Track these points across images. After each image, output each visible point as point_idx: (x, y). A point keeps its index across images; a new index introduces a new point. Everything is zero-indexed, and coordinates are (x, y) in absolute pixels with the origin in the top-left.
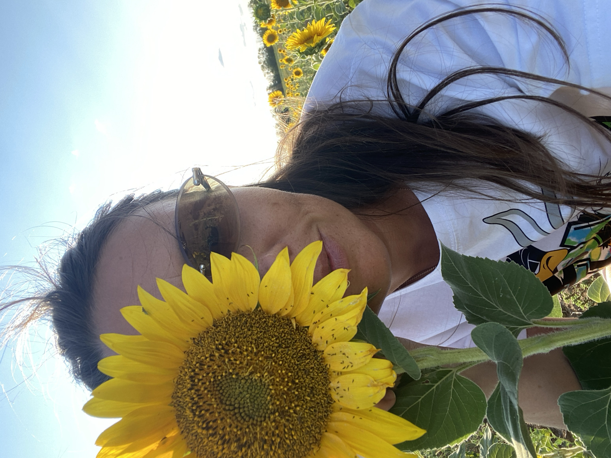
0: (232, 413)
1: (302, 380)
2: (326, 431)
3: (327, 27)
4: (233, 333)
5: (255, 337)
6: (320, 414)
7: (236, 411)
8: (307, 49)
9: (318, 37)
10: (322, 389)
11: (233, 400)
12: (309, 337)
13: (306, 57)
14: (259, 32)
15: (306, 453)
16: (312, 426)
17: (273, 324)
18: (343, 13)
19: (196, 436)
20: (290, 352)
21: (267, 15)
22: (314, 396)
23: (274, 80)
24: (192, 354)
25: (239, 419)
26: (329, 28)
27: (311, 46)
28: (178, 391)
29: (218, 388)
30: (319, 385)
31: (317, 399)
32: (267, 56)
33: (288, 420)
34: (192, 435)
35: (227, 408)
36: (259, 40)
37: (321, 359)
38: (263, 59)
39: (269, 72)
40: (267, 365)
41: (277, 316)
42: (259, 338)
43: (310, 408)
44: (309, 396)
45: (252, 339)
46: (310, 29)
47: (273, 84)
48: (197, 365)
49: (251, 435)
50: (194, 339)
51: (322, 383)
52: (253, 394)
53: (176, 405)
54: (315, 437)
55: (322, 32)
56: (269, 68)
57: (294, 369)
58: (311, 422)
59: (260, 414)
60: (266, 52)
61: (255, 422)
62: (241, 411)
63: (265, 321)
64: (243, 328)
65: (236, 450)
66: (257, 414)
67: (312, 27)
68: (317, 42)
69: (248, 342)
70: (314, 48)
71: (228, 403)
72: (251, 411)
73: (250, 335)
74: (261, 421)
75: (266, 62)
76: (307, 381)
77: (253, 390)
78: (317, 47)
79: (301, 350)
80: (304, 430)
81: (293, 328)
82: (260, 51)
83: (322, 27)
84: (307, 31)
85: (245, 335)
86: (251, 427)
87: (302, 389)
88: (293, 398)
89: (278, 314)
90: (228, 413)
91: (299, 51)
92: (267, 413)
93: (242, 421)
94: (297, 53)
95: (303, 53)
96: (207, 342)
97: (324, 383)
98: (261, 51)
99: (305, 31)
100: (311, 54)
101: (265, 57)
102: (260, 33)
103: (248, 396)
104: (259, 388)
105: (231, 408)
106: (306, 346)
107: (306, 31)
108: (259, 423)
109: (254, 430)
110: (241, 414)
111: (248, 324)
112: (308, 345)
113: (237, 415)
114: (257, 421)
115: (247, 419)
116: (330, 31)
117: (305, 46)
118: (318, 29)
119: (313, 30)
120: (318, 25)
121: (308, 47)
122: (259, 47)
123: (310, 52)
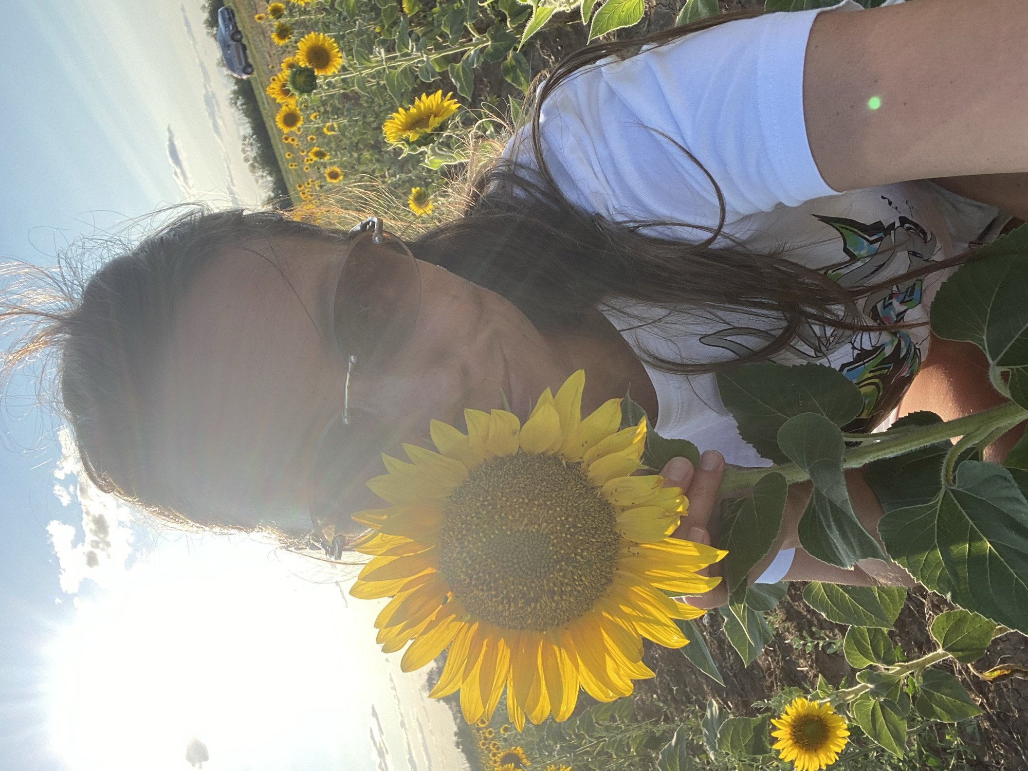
0: (512, 569)
1: (583, 522)
2: (617, 569)
3: (446, 104)
4: (497, 485)
5: (522, 485)
6: (609, 554)
7: (516, 566)
8: (420, 137)
9: (437, 119)
10: (607, 527)
11: (509, 555)
12: (583, 473)
13: (418, 148)
14: (240, 108)
15: (598, 594)
16: (601, 566)
17: (539, 467)
18: (433, 80)
19: (476, 599)
20: (565, 495)
21: (312, 85)
22: (599, 536)
23: (274, 189)
24: (451, 513)
25: (521, 574)
26: (449, 105)
27: (425, 132)
28: (445, 555)
29: (491, 546)
30: (603, 523)
31: (603, 538)
32: (259, 148)
33: (574, 567)
34: (471, 598)
35: (505, 565)
36: (242, 121)
37: (601, 495)
38: (252, 153)
39: (265, 174)
40: (542, 514)
41: (542, 456)
42: (526, 485)
43: (597, 549)
44: (593, 537)
45: (519, 488)
46: (419, 108)
47: (272, 195)
48: (463, 526)
49: (537, 589)
50: (451, 497)
51: (606, 520)
52: (532, 546)
53: (445, 570)
54: (606, 577)
55: (439, 112)
56: (263, 168)
57: (572, 512)
58: (600, 563)
59: (543, 564)
60: (257, 141)
61: (538, 574)
62: (521, 565)
63: (530, 465)
64: (506, 477)
65: (522, 605)
66: (539, 565)
67: (422, 105)
68: (436, 125)
69: (515, 492)
70: (430, 134)
71: (505, 559)
72: (532, 564)
73: (517, 484)
74: (545, 572)
75: (258, 159)
76: (589, 522)
77: (531, 542)
78: (436, 133)
79: (577, 490)
80: (593, 573)
81: (563, 467)
82: (245, 140)
83: (437, 104)
84: (415, 110)
85: (510, 485)
86: (535, 580)
87: (585, 532)
88: (577, 542)
89: (543, 453)
90: (507, 570)
91: (407, 141)
92: (550, 562)
93: (524, 576)
94: (403, 144)
95: (413, 143)
96: (467, 498)
97: (608, 520)
98: (247, 140)
99: (411, 110)
100: (426, 144)
101: (255, 150)
102: (243, 109)
103: (526, 549)
104: (536, 538)
105: (510, 564)
106: (582, 484)
107: (413, 110)
108: (543, 575)
109: (539, 582)
110: (521, 568)
111: (511, 472)
112: (584, 482)
113: (518, 570)
114: (540, 572)
115: (529, 573)
116: (452, 110)
117: (417, 132)
118: (433, 106)
119: (424, 109)
120: (431, 101)
121: (421, 133)
122: (242, 133)
123: (425, 140)
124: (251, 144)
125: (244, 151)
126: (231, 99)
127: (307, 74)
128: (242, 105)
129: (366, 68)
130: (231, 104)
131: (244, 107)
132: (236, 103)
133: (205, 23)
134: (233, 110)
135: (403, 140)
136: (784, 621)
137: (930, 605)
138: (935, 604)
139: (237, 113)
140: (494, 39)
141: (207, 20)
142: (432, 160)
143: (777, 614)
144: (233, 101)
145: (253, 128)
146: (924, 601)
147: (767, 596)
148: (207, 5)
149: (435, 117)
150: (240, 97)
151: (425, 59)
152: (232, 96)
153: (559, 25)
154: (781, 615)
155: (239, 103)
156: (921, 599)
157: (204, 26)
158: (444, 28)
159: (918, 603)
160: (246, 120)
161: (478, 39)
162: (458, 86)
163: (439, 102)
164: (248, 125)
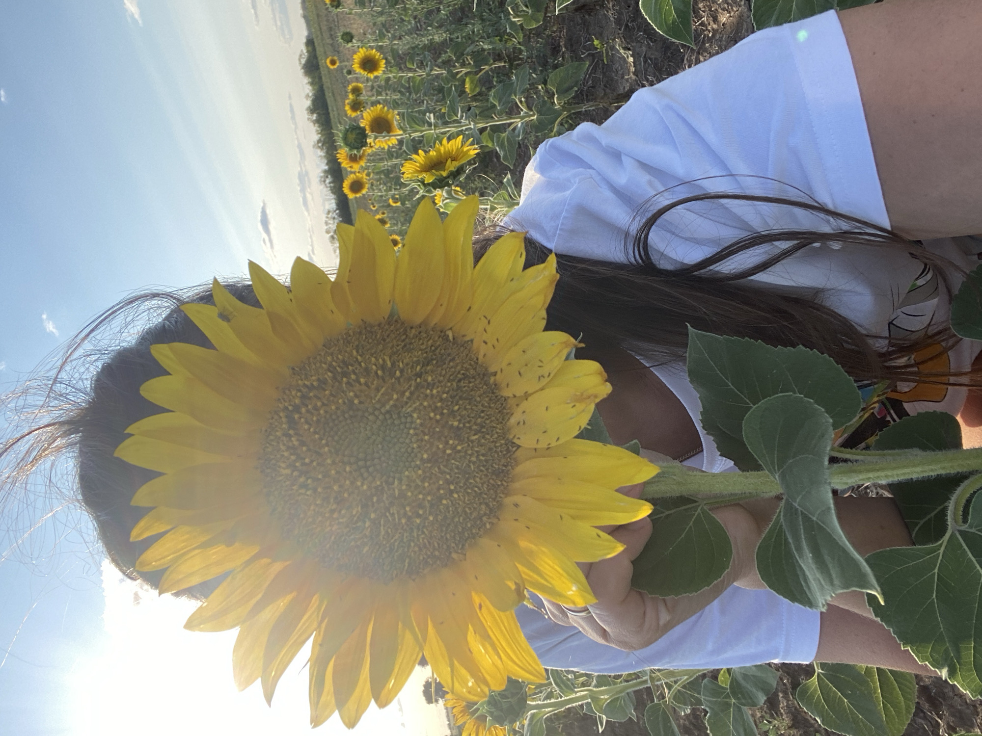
3: (465, 149)
8: (436, 179)
9: (454, 162)
12: (474, 354)
13: (433, 190)
17: (417, 336)
21: (362, 142)
22: (484, 437)
24: (289, 389)
26: (468, 151)
27: (442, 175)
30: (492, 421)
31: (489, 443)
35: (346, 459)
37: (494, 384)
38: (334, 226)
41: (423, 325)
46: (438, 151)
55: (458, 156)
67: (442, 149)
68: (452, 169)
70: (446, 178)
78: (452, 177)
79: (462, 370)
81: (448, 342)
82: (329, 214)
83: (457, 149)
84: (435, 153)
89: (425, 322)
91: (423, 182)
94: (419, 185)
95: (429, 184)
97: (500, 417)
98: (331, 214)
99: (431, 153)
100: (441, 187)
102: (330, 187)
106: (470, 365)
107: (433, 153)
110: (368, 468)
113: (363, 470)
116: (471, 155)
117: (433, 174)
118: (452, 151)
119: (444, 152)
120: (452, 146)
121: (437, 176)
122: (327, 207)
123: (440, 183)
124: (334, 218)
125: (327, 223)
126: (321, 177)
127: (358, 131)
128: (330, 183)
129: (416, 131)
130: (320, 181)
131: (332, 185)
132: (325, 181)
133: (307, 109)
134: (322, 187)
135: (419, 181)
136: (789, 728)
137: (945, 726)
138: (951, 726)
139: (325, 189)
140: (540, 113)
141: (309, 107)
142: (447, 203)
143: (783, 719)
144: (323, 179)
145: (337, 205)
146: (940, 721)
147: (754, 690)
148: (310, 94)
149: (452, 160)
150: (329, 176)
151: (472, 127)
152: (322, 174)
153: (605, 104)
154: (787, 720)
155: (328, 181)
156: (937, 719)
157: (306, 112)
158: (493, 99)
159: (933, 722)
160: (333, 196)
161: (526, 113)
162: (502, 154)
163: (460, 146)
164: (333, 201)
